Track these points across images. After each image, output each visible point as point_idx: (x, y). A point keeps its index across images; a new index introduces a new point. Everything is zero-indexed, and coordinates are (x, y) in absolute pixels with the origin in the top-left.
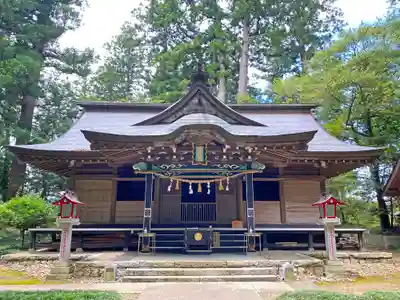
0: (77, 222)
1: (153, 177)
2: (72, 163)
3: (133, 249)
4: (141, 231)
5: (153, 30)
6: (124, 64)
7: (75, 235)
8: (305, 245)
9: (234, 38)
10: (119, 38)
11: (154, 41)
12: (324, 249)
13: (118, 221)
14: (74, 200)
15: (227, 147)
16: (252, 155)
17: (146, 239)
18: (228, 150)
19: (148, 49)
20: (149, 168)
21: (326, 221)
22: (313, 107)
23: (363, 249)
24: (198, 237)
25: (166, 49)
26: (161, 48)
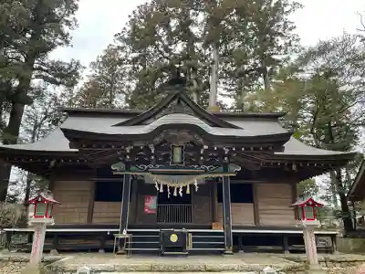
0: (52, 221)
1: (131, 178)
2: (52, 163)
3: (109, 250)
4: (118, 232)
5: (134, 51)
6: (108, 81)
7: (48, 236)
8: (280, 248)
9: (205, 58)
10: (104, 58)
11: (135, 61)
12: (304, 252)
13: (95, 221)
14: (50, 198)
15: (206, 147)
16: (229, 156)
17: (122, 240)
18: (205, 150)
19: (129, 68)
20: (128, 169)
21: (305, 222)
22: (281, 116)
23: (336, 252)
24: (174, 238)
25: (145, 68)
26: (141, 68)
